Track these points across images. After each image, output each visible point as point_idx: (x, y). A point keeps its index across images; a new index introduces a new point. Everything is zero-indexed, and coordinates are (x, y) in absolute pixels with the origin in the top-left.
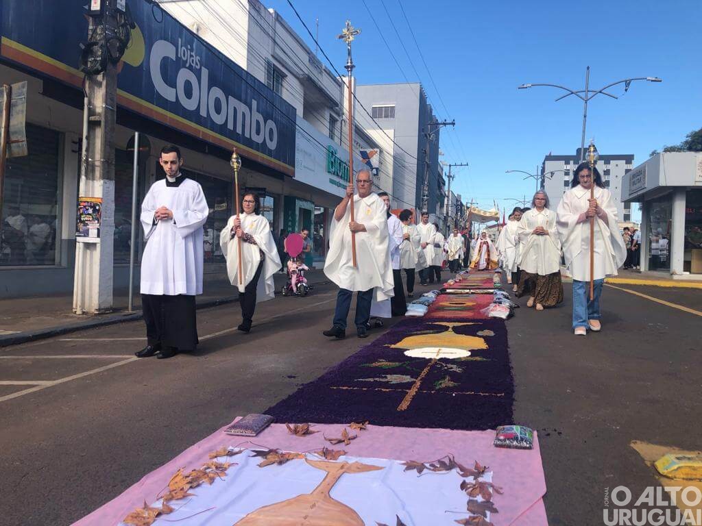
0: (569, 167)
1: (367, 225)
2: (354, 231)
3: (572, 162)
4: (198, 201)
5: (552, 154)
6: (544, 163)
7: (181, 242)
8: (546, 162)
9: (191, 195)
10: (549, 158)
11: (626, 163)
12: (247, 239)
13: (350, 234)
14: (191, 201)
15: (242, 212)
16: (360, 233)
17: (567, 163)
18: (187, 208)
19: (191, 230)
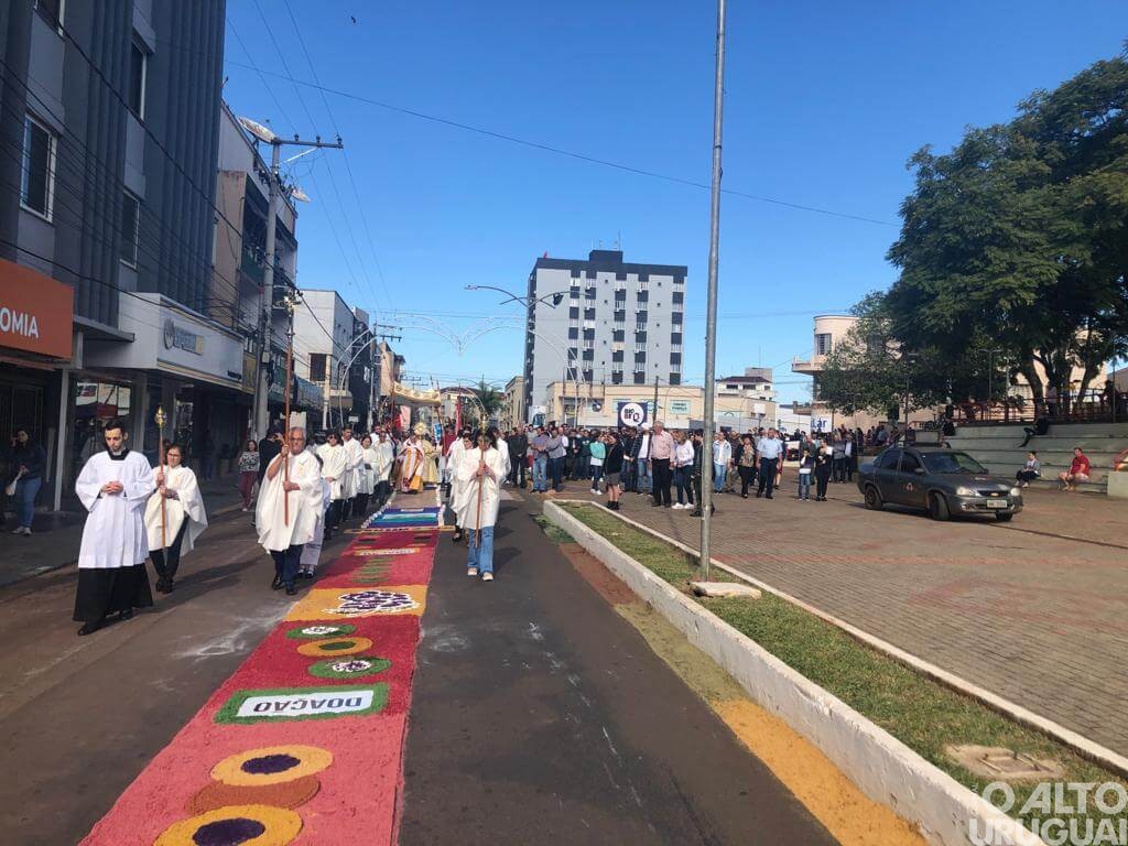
0: (578, 282)
1: (300, 482)
2: (287, 491)
3: (583, 273)
4: (145, 473)
5: (548, 257)
6: (534, 273)
8: (539, 270)
9: (138, 467)
10: (544, 263)
11: (675, 282)
12: (171, 495)
13: (282, 493)
14: (138, 472)
15: (166, 463)
16: (294, 492)
17: (575, 275)
18: (134, 479)
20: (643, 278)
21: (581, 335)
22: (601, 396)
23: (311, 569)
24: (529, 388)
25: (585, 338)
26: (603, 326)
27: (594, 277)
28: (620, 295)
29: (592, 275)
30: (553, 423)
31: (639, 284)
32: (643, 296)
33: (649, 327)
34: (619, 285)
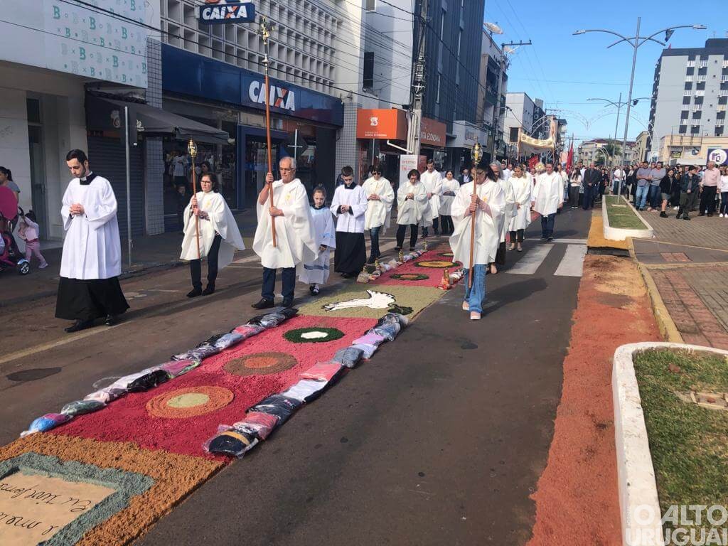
0: (695, 63)
1: (284, 209)
2: (274, 216)
3: (698, 57)
4: (107, 196)
5: (672, 48)
6: (660, 60)
7: (94, 234)
8: (663, 58)
9: (100, 191)
10: (668, 52)
12: (203, 216)
13: (270, 218)
14: (101, 196)
16: (279, 217)
17: (693, 58)
18: (98, 202)
19: (103, 223)
21: (692, 101)
22: (699, 144)
23: (317, 287)
24: (649, 140)
25: (695, 103)
26: (711, 94)
27: (706, 59)
30: (662, 163)
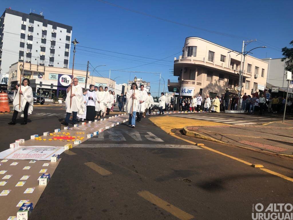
0: (25, 23)
3: (28, 20)
8: (6, 14)
11: (67, 32)
17: (24, 20)
20: (54, 28)
21: (26, 46)
22: (43, 71)
25: (28, 48)
26: (36, 44)
27: (33, 22)
28: (44, 33)
29: (32, 21)
31: (53, 30)
32: (54, 35)
33: (56, 48)
34: (44, 28)
